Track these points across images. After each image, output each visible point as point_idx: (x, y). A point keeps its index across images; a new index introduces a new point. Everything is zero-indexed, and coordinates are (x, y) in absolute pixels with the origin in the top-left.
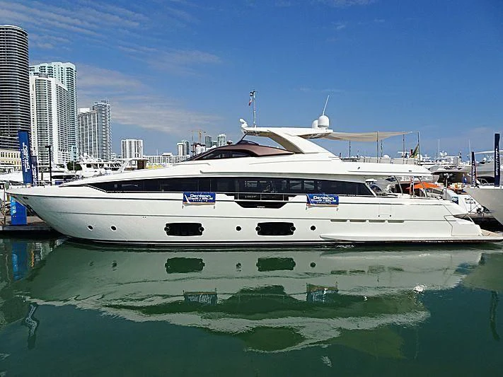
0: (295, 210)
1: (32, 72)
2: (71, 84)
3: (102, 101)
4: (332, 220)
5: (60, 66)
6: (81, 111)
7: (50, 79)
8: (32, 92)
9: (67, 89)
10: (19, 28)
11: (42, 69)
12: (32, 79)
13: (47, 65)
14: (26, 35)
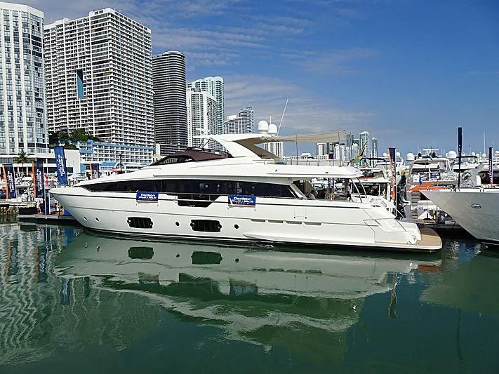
0: (219, 209)
1: (190, 88)
2: (219, 96)
3: (247, 108)
4: (253, 220)
5: (211, 80)
6: (230, 119)
7: (202, 93)
8: (189, 105)
9: (216, 100)
10: (178, 52)
11: (197, 84)
12: (189, 94)
13: (201, 81)
14: (184, 57)
